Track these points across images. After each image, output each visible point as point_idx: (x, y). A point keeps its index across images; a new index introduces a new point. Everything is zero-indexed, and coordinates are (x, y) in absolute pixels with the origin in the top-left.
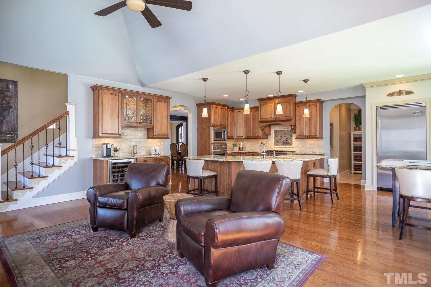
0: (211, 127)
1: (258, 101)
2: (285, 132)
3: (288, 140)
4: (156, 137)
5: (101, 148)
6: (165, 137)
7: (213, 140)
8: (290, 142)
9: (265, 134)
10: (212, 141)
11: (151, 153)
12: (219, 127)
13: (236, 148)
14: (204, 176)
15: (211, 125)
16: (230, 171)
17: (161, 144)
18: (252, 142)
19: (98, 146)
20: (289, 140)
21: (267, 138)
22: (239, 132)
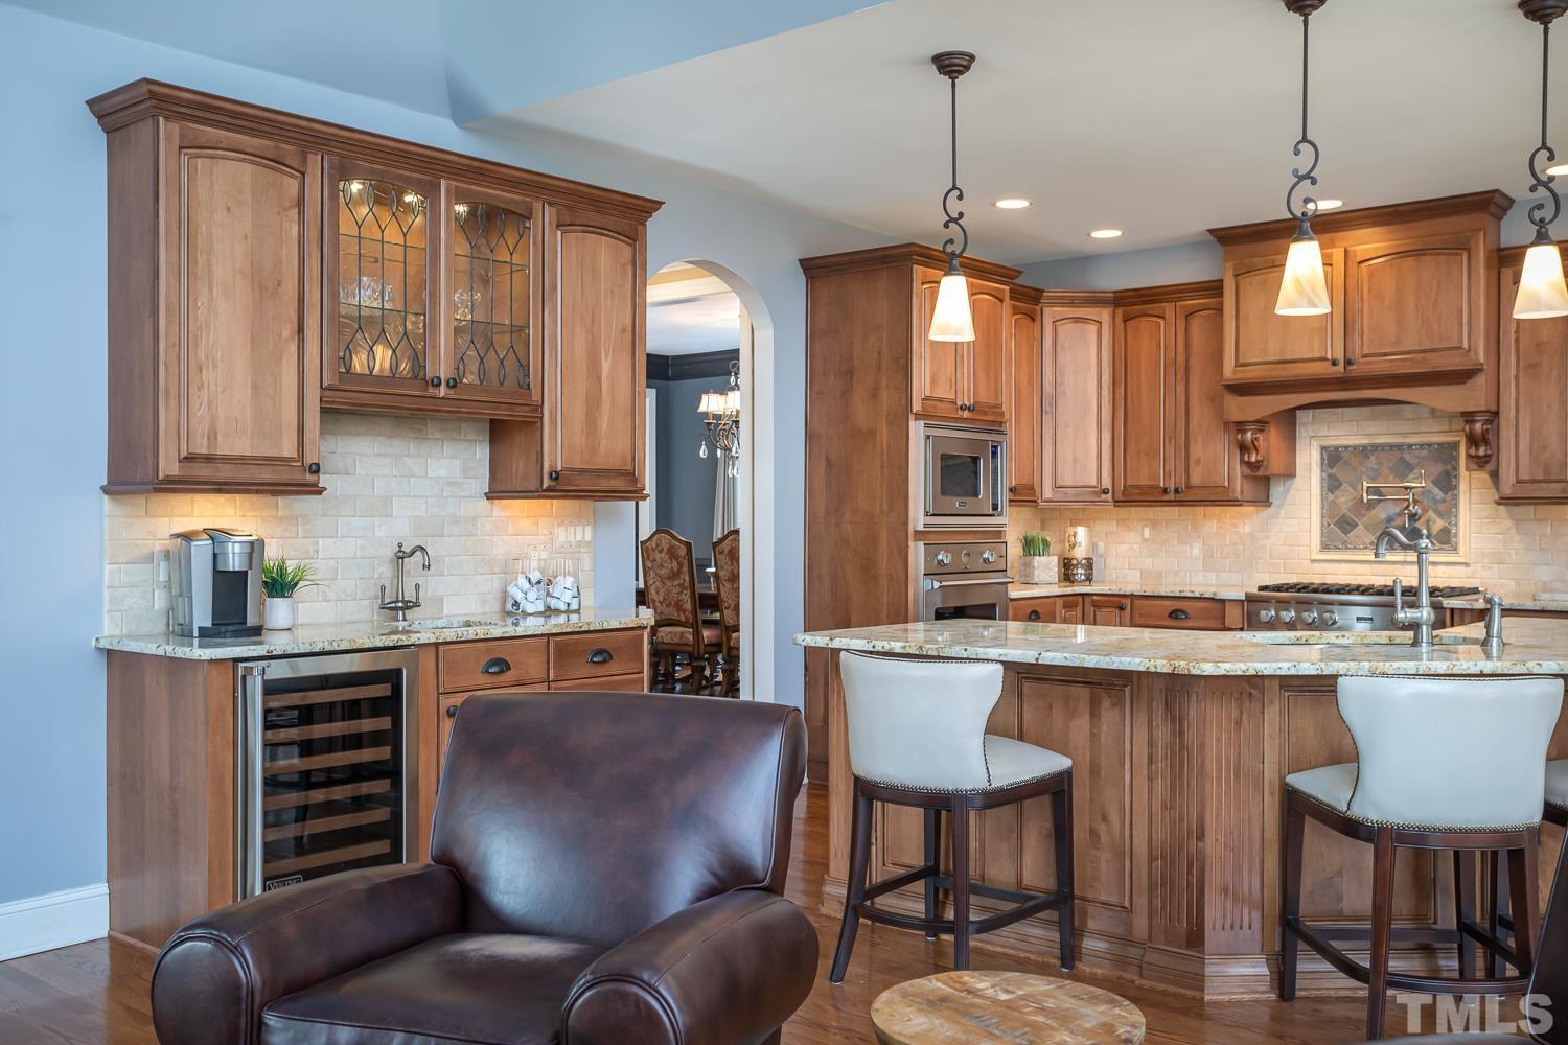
0: (912, 424)
1: (1218, 246)
2: (1400, 459)
3: (1425, 511)
4: (562, 486)
5: (163, 565)
6: (614, 485)
7: (927, 514)
8: (1439, 524)
9: (1260, 473)
10: (918, 519)
11: (516, 604)
12: (956, 420)
13: (1047, 566)
14: (996, 784)
15: (917, 406)
16: (1182, 747)
17: (579, 538)
18: (1154, 524)
19: (146, 551)
20: (1431, 514)
21: (1265, 501)
22: (1075, 460)
